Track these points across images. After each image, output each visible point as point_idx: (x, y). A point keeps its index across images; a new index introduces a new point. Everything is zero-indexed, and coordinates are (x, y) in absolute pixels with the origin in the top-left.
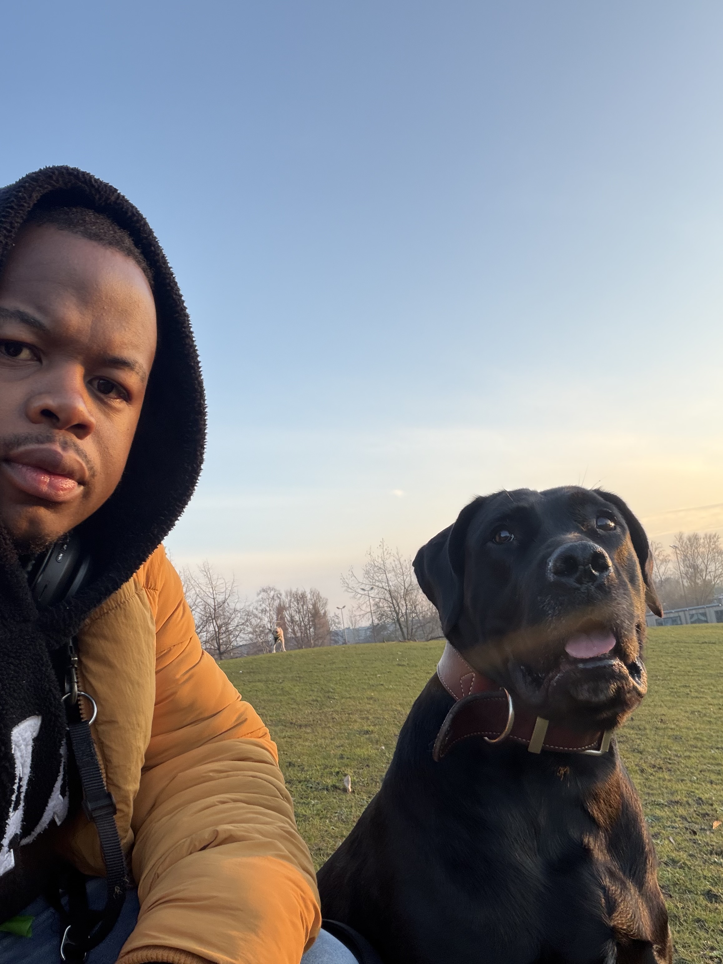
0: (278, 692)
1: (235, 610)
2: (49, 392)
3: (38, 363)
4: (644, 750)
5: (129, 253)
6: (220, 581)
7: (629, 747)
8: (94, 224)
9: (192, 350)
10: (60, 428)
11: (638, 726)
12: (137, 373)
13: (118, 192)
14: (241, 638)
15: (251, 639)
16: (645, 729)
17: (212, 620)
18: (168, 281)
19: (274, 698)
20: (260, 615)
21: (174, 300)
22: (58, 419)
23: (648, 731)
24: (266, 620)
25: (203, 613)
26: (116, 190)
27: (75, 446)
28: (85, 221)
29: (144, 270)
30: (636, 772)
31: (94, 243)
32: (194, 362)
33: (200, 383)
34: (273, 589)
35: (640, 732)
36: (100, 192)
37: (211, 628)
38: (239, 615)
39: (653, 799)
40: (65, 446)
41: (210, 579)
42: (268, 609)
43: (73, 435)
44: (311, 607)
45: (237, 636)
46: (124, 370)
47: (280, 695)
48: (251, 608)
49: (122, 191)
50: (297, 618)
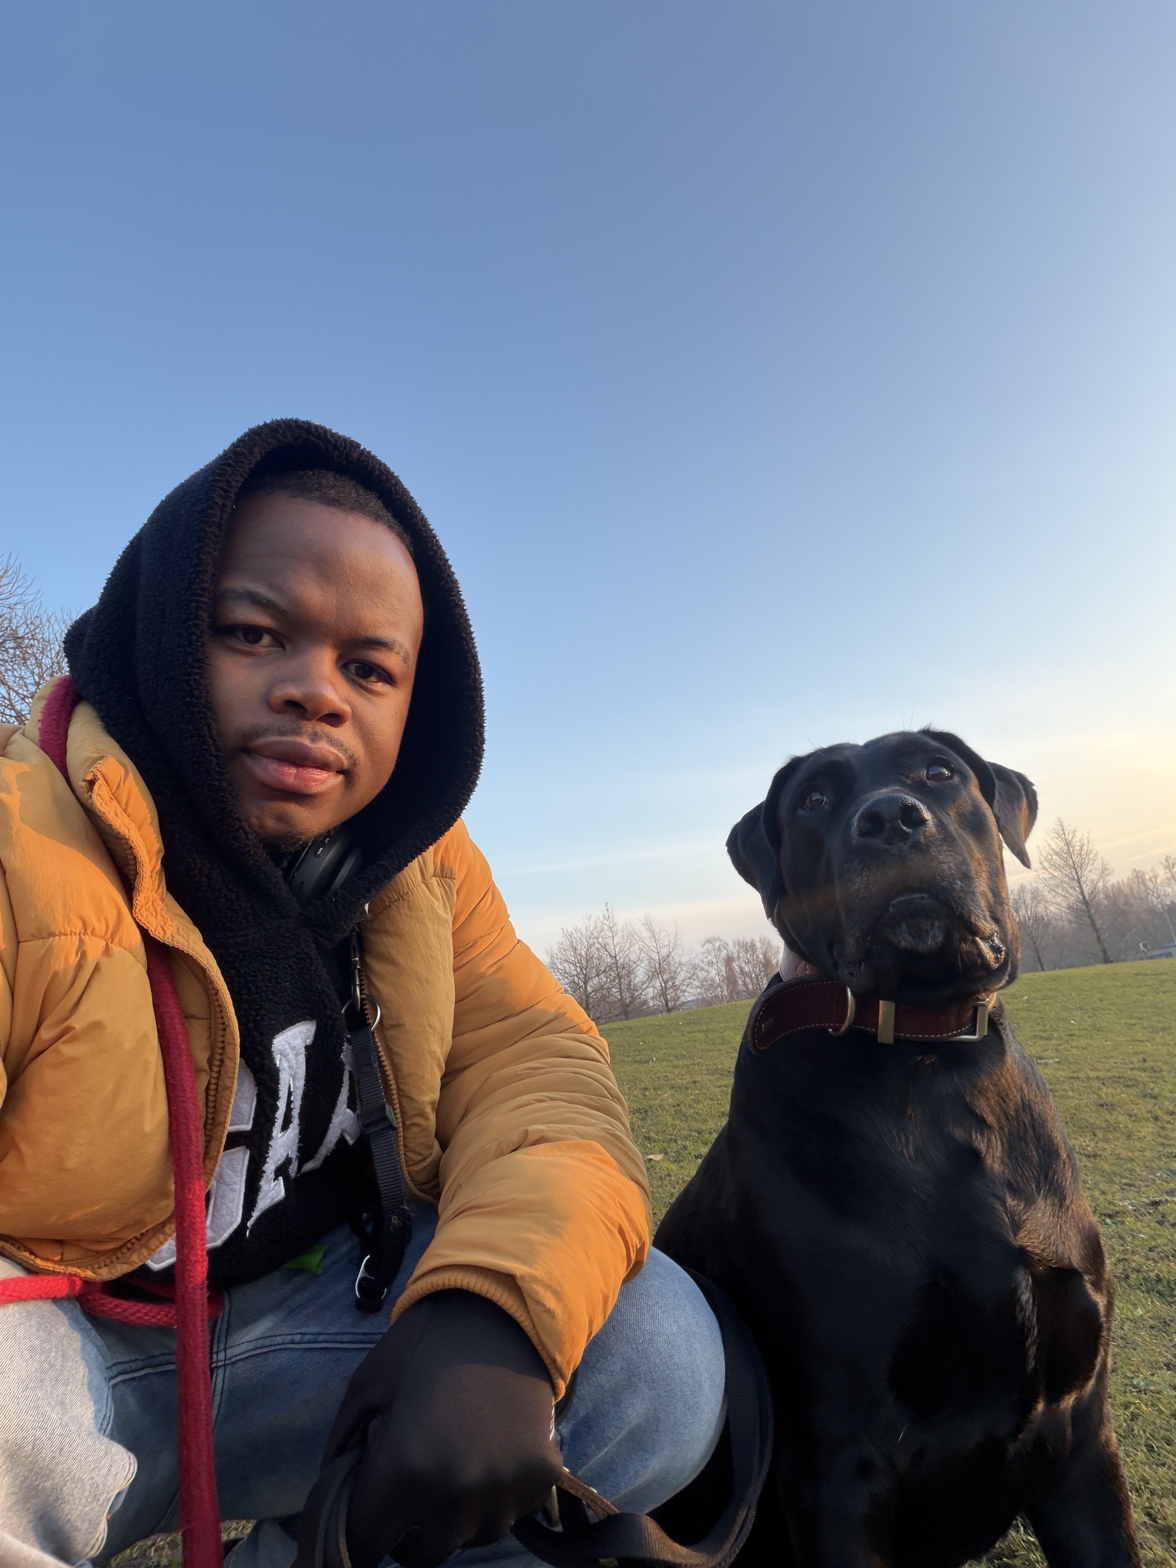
0: (718, 1041)
1: (680, 964)
2: (294, 680)
3: (280, 649)
4: (1160, 1095)
5: (378, 518)
6: (664, 934)
7: (1139, 1091)
8: (333, 487)
9: (462, 620)
10: (309, 720)
11: (1152, 1068)
12: (398, 654)
13: (362, 447)
14: (688, 992)
15: (700, 994)
16: (1161, 1071)
17: (658, 974)
18: (430, 545)
19: (713, 1047)
20: (706, 968)
21: (439, 566)
22: (305, 710)
23: (1164, 1074)
24: (713, 973)
25: (648, 968)
26: (358, 445)
27: (328, 737)
28: (321, 485)
29: (399, 535)
30: (1147, 1120)
31: (333, 510)
32: (466, 634)
33: (474, 657)
34: (719, 939)
35: (1154, 1075)
36: (338, 449)
37: (658, 984)
38: (685, 968)
39: (1170, 1151)
40: (315, 737)
41: (653, 933)
42: (714, 960)
43: (324, 724)
44: (761, 956)
45: (685, 991)
46: (382, 651)
47: (720, 1044)
48: (697, 961)
49: (366, 445)
50: (747, 969)
